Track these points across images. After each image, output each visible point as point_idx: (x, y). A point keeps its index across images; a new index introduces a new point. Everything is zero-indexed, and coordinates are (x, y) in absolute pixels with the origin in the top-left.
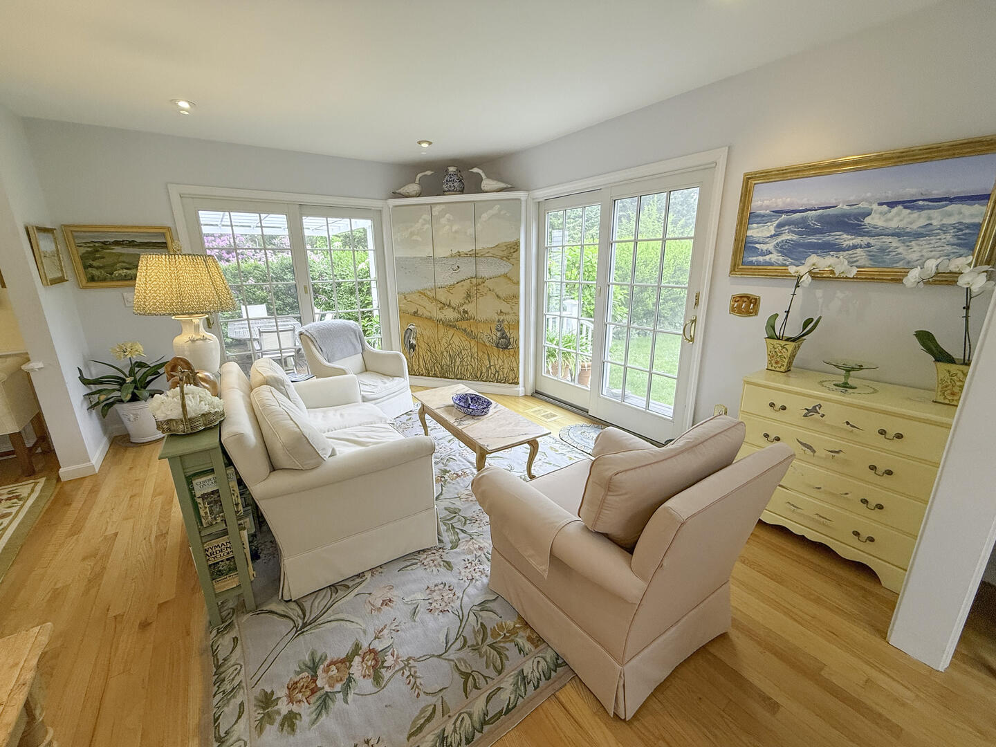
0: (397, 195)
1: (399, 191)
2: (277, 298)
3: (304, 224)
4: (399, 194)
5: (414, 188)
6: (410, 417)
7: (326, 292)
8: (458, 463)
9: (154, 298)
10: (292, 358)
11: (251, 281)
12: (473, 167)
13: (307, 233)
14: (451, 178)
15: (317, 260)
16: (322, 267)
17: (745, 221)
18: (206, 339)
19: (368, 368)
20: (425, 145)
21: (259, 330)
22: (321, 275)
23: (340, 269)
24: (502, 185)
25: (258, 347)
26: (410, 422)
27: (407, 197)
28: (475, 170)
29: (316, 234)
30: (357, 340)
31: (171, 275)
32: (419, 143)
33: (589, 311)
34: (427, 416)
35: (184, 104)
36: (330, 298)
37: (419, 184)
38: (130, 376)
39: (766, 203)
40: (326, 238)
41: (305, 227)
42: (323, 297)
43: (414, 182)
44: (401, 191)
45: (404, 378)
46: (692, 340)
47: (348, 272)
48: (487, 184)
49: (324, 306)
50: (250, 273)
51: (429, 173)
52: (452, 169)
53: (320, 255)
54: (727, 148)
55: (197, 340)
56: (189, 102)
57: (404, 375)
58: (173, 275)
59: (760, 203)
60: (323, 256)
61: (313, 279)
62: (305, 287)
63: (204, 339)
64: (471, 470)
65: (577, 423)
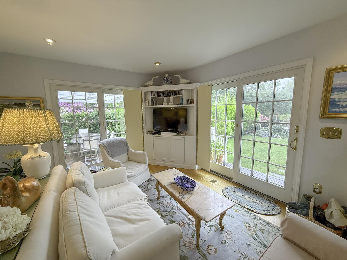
0: (143, 86)
1: (145, 84)
2: (93, 126)
3: (105, 99)
4: (145, 85)
5: (151, 83)
6: (149, 183)
7: (112, 123)
8: (178, 215)
9: (6, 135)
10: (97, 151)
11: (84, 120)
12: (176, 74)
13: (105, 102)
14: (166, 78)
15: (108, 111)
16: (111, 114)
17: (329, 91)
18: (41, 157)
19: (130, 159)
20: (158, 64)
21: (84, 140)
22: (110, 117)
23: (118, 115)
24: (189, 81)
25: (83, 147)
26: (149, 186)
27: (148, 86)
28: (177, 75)
29: (109, 102)
30: (125, 146)
31: (19, 121)
32: (155, 63)
33: (220, 131)
34: (160, 188)
35: (50, 41)
36: (113, 126)
37: (153, 81)
38: (14, 167)
39: (343, 82)
40: (113, 104)
41: (105, 100)
42: (111, 125)
43: (151, 80)
44: (146, 84)
45: (146, 164)
46: (295, 149)
47: (121, 116)
48: (182, 81)
49: (111, 128)
50: (83, 117)
51: (157, 77)
52: (167, 75)
53: (110, 110)
54: (313, 58)
55: (35, 157)
56: (53, 40)
57: (146, 162)
58: (21, 121)
59: (338, 82)
60: (111, 110)
61: (107, 118)
62: (103, 123)
63: (40, 157)
64: (186, 221)
65: (229, 186)
